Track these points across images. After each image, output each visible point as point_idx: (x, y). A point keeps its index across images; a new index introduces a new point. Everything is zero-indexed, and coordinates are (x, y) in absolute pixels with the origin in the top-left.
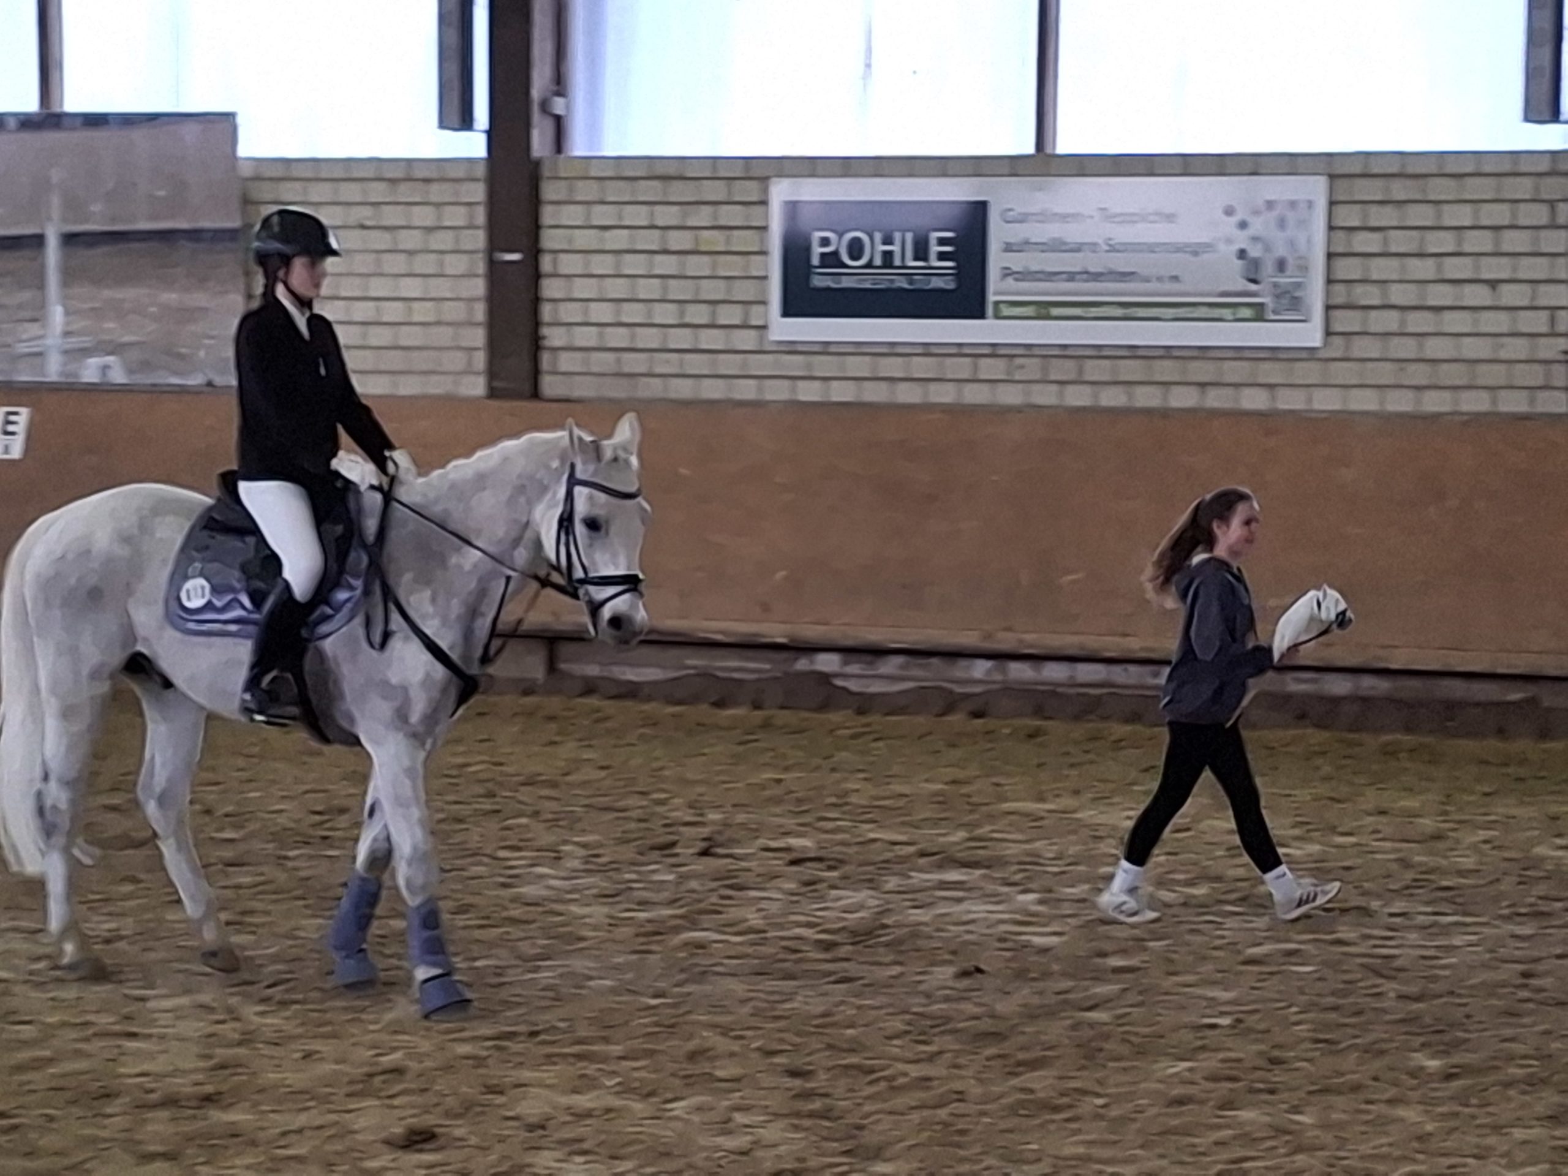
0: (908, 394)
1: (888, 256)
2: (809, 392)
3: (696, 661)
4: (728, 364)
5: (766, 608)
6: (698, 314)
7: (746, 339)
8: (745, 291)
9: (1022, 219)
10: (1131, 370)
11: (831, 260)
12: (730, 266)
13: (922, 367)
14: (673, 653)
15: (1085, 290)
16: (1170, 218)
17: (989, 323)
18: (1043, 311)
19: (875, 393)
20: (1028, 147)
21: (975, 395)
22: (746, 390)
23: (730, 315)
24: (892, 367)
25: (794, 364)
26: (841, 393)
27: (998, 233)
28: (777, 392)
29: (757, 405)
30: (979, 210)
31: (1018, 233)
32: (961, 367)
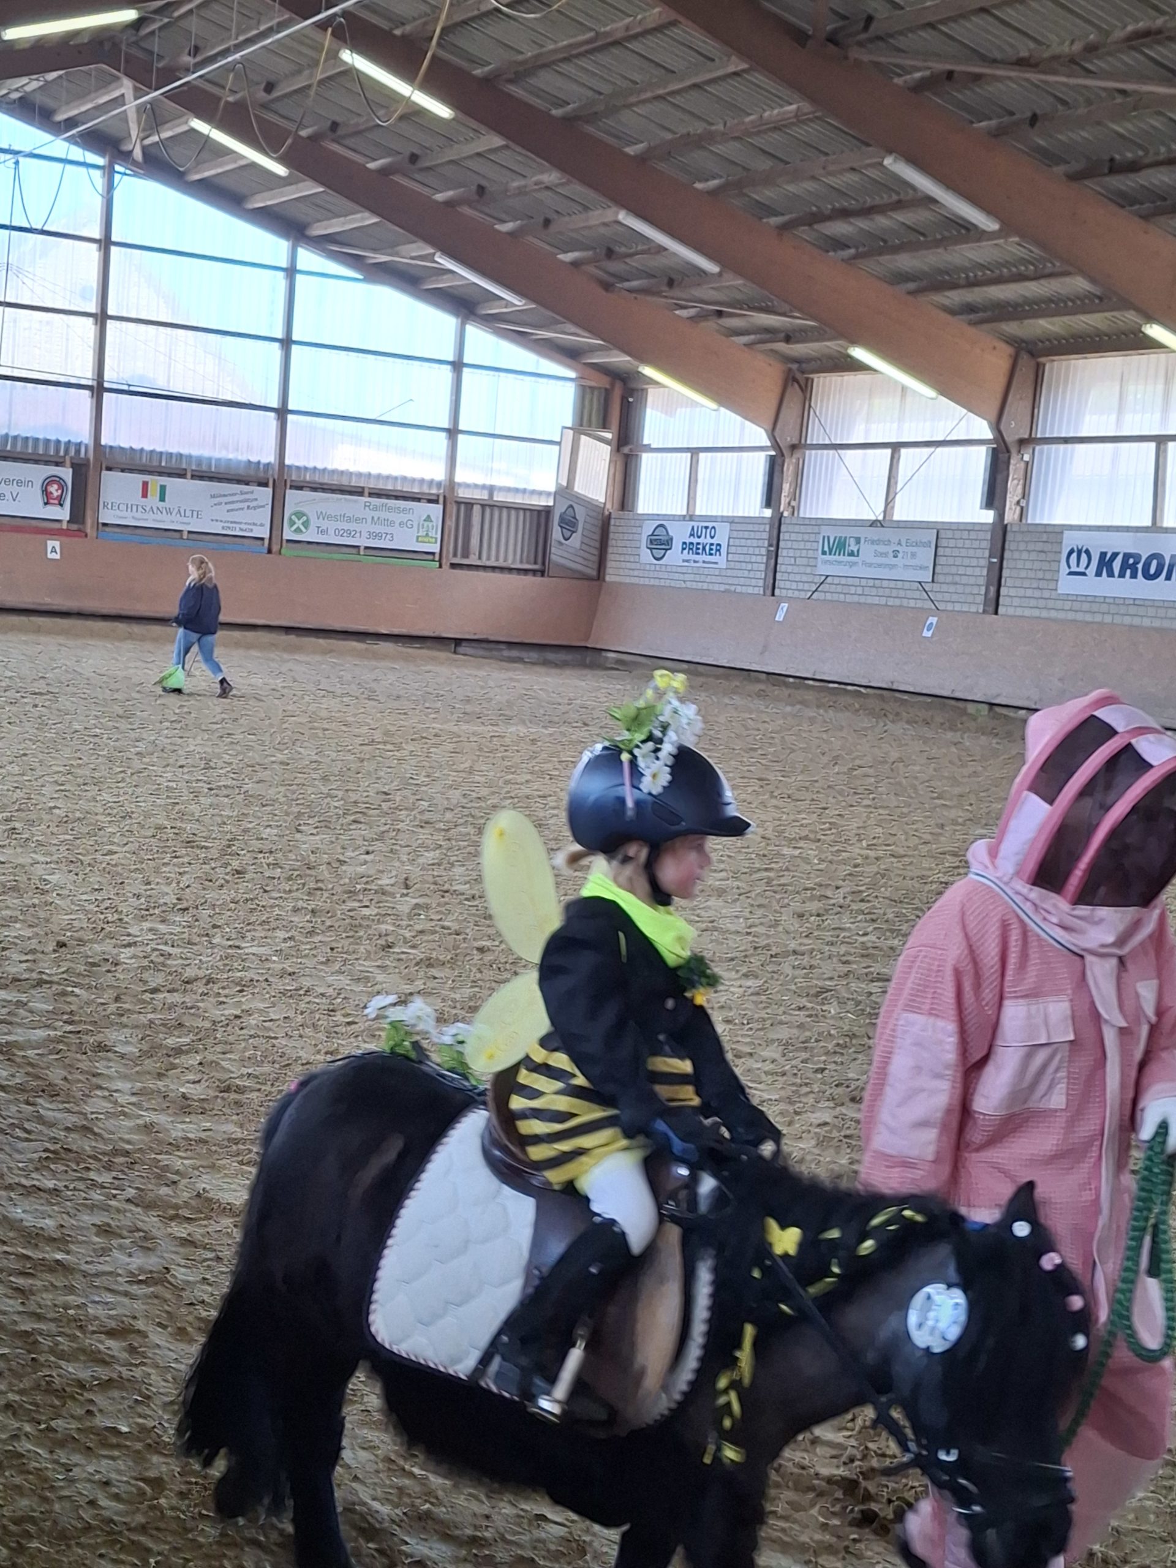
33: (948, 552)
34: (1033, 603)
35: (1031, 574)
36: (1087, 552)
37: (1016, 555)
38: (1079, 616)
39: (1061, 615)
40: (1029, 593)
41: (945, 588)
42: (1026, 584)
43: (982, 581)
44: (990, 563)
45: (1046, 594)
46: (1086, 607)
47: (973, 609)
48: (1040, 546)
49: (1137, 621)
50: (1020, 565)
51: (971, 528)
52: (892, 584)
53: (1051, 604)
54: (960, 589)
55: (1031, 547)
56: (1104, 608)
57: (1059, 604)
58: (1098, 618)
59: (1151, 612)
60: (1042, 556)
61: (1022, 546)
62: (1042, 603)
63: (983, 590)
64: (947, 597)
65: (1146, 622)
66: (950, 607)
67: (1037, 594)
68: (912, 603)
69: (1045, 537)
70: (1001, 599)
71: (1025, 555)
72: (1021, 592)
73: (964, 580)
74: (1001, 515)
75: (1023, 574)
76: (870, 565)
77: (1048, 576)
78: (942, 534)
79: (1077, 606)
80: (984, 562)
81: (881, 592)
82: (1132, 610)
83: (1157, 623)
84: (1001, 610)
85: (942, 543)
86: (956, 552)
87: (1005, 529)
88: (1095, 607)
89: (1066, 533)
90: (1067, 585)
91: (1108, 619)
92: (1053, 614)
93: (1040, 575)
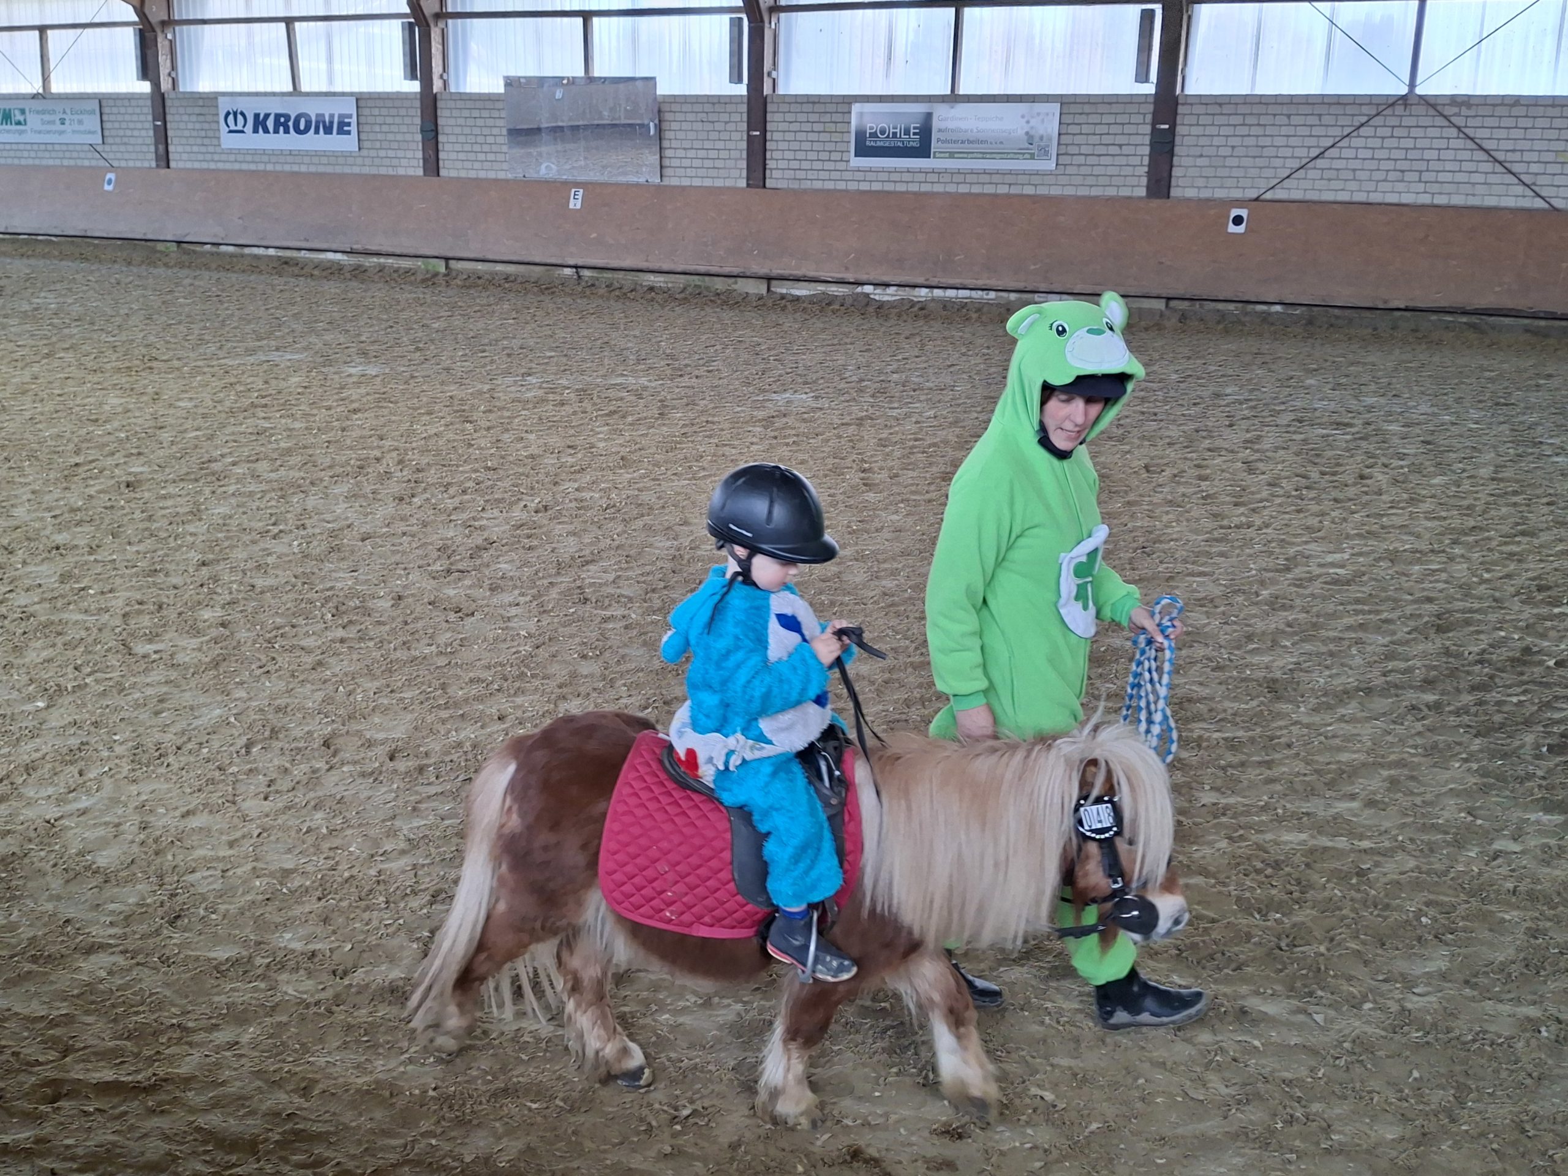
0: (901, 188)
1: (895, 134)
2: (864, 186)
3: (821, 288)
4: (835, 175)
5: (847, 269)
6: (824, 156)
7: (841, 166)
8: (840, 147)
9: (946, 119)
10: (985, 178)
11: (874, 135)
12: (836, 137)
13: (907, 177)
14: (813, 285)
15: (966, 147)
16: (1001, 119)
17: (932, 159)
18: (952, 155)
19: (889, 187)
20: (949, 92)
21: (925, 188)
22: (841, 186)
23: (836, 156)
24: (895, 177)
25: (859, 176)
26: (876, 187)
27: (936, 124)
28: (853, 186)
29: (847, 191)
30: (929, 116)
31: (943, 125)
32: (921, 177)
33: (112, 118)
34: (200, 157)
35: (195, 134)
36: (242, 114)
37: (177, 118)
38: (245, 167)
39: (228, 166)
40: (195, 149)
41: (114, 148)
42: (192, 141)
43: (151, 141)
44: (155, 126)
45: (211, 149)
46: (249, 158)
47: (146, 164)
48: (197, 110)
49: (295, 168)
50: (182, 125)
51: (129, 98)
52: (64, 148)
53: (216, 157)
54: (130, 148)
55: (189, 110)
56: (265, 158)
57: (224, 157)
58: (261, 167)
59: (306, 160)
60: (201, 118)
61: (181, 110)
62: (208, 157)
63: (152, 149)
64: (119, 155)
65: (304, 169)
66: (123, 164)
67: (203, 149)
68: (86, 163)
69: (201, 103)
70: (171, 156)
71: (186, 118)
72: (188, 149)
73: (132, 141)
74: (156, 85)
75: (187, 133)
76: (40, 132)
77: (210, 134)
78: (104, 103)
79: (240, 158)
80: (149, 125)
81: (54, 154)
82: (290, 159)
83: (313, 169)
84: (172, 164)
85: (106, 110)
86: (120, 118)
87: (163, 96)
88: (257, 158)
89: (221, 99)
90: (229, 141)
91: (270, 167)
92: (220, 166)
93: (203, 134)
